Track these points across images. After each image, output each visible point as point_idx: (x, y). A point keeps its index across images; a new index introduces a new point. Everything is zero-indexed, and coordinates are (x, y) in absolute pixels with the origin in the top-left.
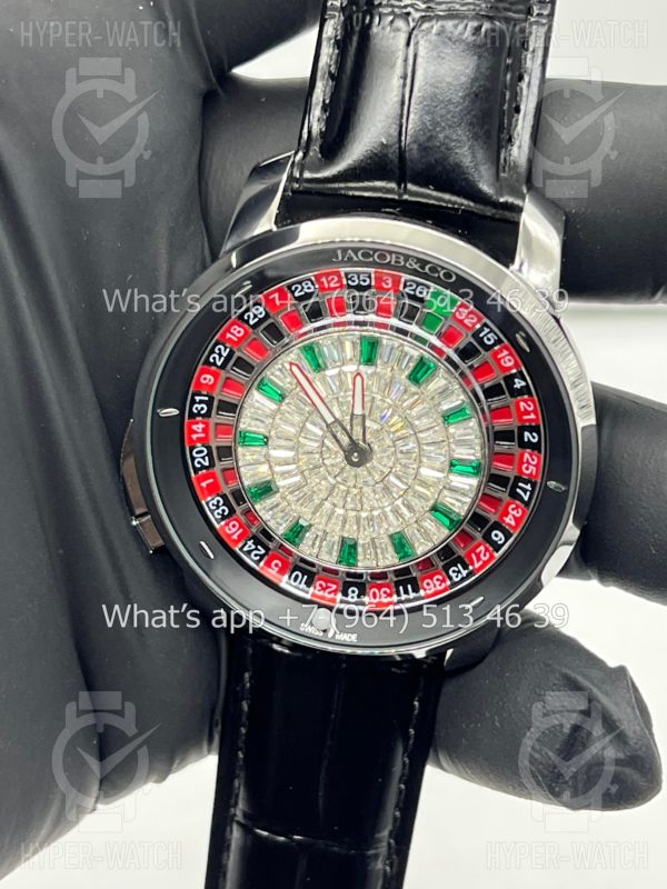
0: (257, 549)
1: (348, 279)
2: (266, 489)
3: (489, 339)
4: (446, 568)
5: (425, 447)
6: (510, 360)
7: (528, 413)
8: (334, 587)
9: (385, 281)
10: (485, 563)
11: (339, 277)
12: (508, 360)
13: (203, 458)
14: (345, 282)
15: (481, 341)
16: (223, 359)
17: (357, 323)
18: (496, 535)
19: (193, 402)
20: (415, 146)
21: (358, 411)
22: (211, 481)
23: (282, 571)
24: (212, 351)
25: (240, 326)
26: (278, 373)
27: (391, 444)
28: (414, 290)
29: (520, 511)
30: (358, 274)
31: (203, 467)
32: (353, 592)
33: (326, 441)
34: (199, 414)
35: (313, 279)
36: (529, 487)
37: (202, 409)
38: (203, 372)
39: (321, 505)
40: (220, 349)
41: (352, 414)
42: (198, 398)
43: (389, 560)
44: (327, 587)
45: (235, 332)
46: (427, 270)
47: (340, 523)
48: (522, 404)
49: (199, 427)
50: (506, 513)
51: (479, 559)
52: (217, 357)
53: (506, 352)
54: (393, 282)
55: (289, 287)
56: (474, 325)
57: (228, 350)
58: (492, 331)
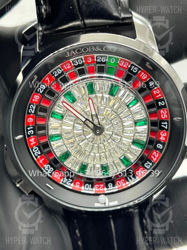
0: (68, 180)
1: (74, 63)
2: (67, 155)
3: (135, 70)
4: (143, 164)
5: (123, 119)
6: (145, 76)
7: (158, 94)
8: (102, 185)
9: (88, 60)
10: (158, 158)
11: (70, 63)
12: (144, 76)
13: (37, 151)
14: (73, 65)
15: (132, 72)
16: (34, 110)
17: (82, 79)
18: (159, 146)
19: (27, 131)
20: (84, 6)
21: (94, 113)
22: (43, 159)
23: (81, 185)
24: (29, 108)
25: (37, 95)
26: (58, 108)
27: (110, 122)
28: (101, 60)
29: (165, 133)
30: (77, 60)
31: (38, 155)
32: (110, 185)
33: (84, 129)
34: (31, 135)
35: (60, 67)
36: (166, 123)
37: (32, 132)
38: (28, 117)
39: (89, 155)
40: (32, 107)
41: (92, 115)
42: (29, 129)
43: (122, 168)
44: (100, 186)
45: (36, 98)
46: (104, 50)
47: (99, 160)
48: (154, 92)
49: (32, 140)
50: (160, 136)
51: (155, 157)
52: (32, 110)
53: (143, 73)
54: (92, 59)
55: (52, 73)
56: (127, 66)
57: (35, 106)
58: (135, 66)
